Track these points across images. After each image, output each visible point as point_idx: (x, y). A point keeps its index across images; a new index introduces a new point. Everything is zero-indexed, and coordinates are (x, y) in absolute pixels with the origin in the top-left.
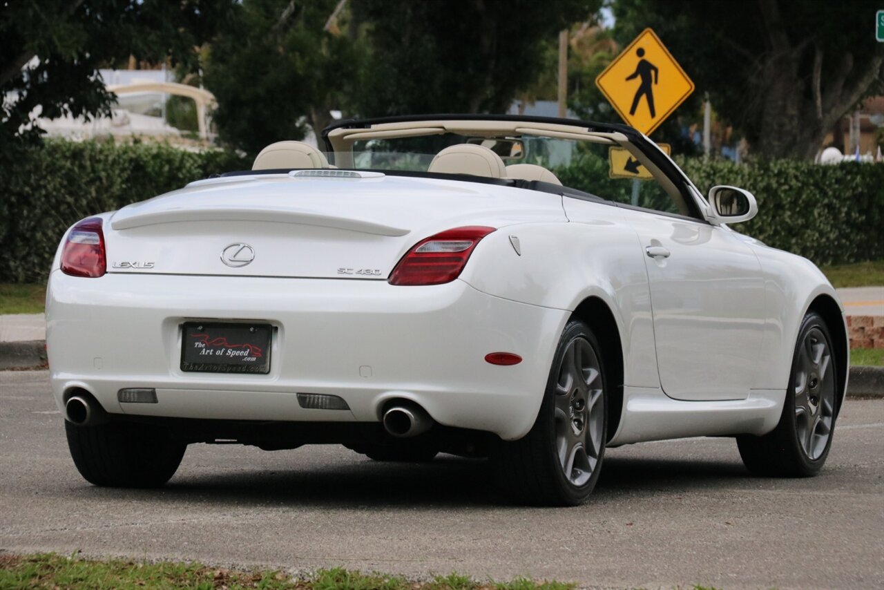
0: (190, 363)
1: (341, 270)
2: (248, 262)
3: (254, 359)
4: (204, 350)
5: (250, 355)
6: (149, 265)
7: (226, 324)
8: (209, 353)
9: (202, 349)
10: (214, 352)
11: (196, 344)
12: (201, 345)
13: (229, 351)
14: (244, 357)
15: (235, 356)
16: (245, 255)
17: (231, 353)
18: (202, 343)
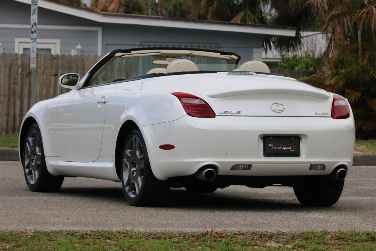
0: (267, 153)
1: (316, 114)
2: (283, 111)
3: (293, 151)
4: (273, 147)
5: (292, 149)
6: (239, 112)
7: (281, 136)
8: (275, 149)
9: (272, 147)
10: (277, 148)
11: (270, 145)
12: (271, 145)
13: (283, 148)
14: (289, 150)
15: (286, 150)
16: (280, 108)
17: (284, 148)
18: (272, 145)
